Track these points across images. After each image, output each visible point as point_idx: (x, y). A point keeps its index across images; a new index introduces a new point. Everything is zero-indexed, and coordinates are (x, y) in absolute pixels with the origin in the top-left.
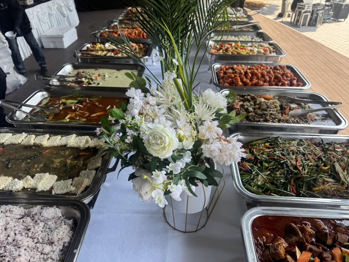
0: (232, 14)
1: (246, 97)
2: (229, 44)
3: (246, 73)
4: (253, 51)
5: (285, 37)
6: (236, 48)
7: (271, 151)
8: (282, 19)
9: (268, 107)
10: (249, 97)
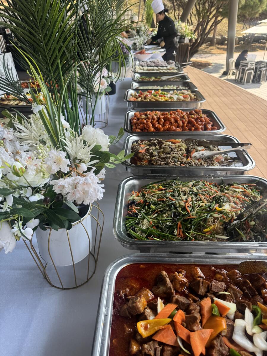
0: (163, 67)
1: (152, 141)
2: (149, 92)
3: (159, 119)
4: (173, 98)
5: (225, 92)
6: (155, 96)
7: (162, 193)
8: (227, 77)
9: (172, 150)
10: (155, 142)
